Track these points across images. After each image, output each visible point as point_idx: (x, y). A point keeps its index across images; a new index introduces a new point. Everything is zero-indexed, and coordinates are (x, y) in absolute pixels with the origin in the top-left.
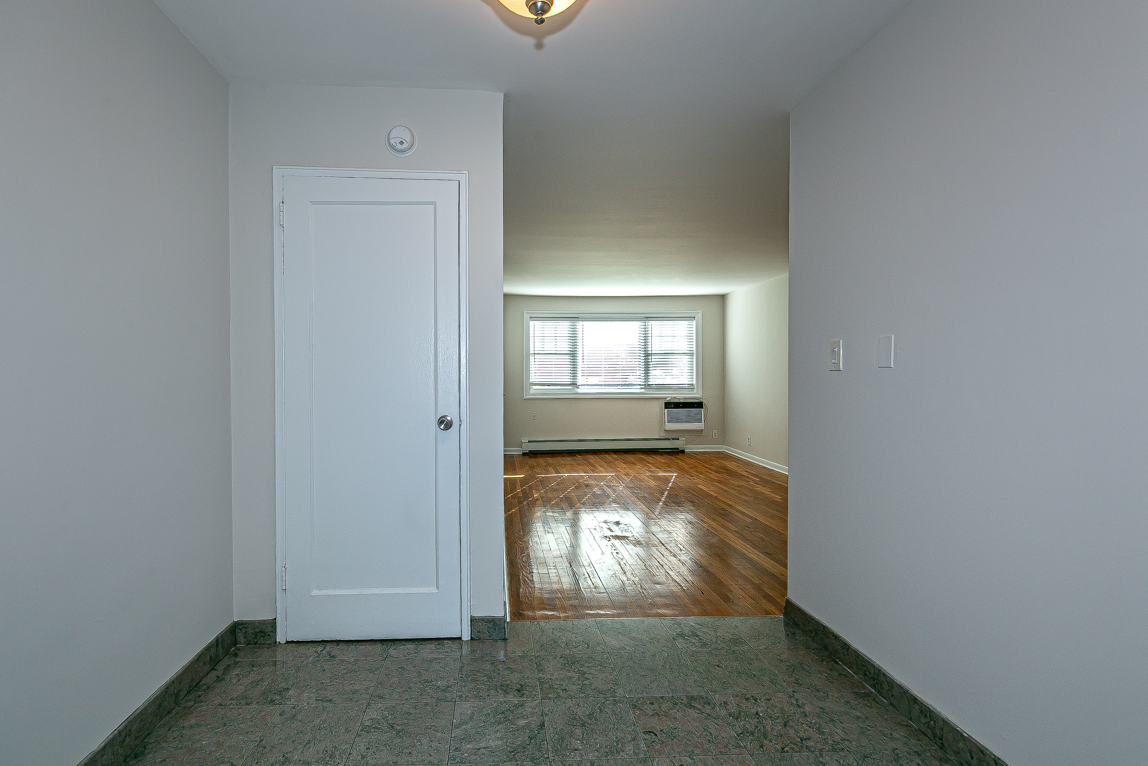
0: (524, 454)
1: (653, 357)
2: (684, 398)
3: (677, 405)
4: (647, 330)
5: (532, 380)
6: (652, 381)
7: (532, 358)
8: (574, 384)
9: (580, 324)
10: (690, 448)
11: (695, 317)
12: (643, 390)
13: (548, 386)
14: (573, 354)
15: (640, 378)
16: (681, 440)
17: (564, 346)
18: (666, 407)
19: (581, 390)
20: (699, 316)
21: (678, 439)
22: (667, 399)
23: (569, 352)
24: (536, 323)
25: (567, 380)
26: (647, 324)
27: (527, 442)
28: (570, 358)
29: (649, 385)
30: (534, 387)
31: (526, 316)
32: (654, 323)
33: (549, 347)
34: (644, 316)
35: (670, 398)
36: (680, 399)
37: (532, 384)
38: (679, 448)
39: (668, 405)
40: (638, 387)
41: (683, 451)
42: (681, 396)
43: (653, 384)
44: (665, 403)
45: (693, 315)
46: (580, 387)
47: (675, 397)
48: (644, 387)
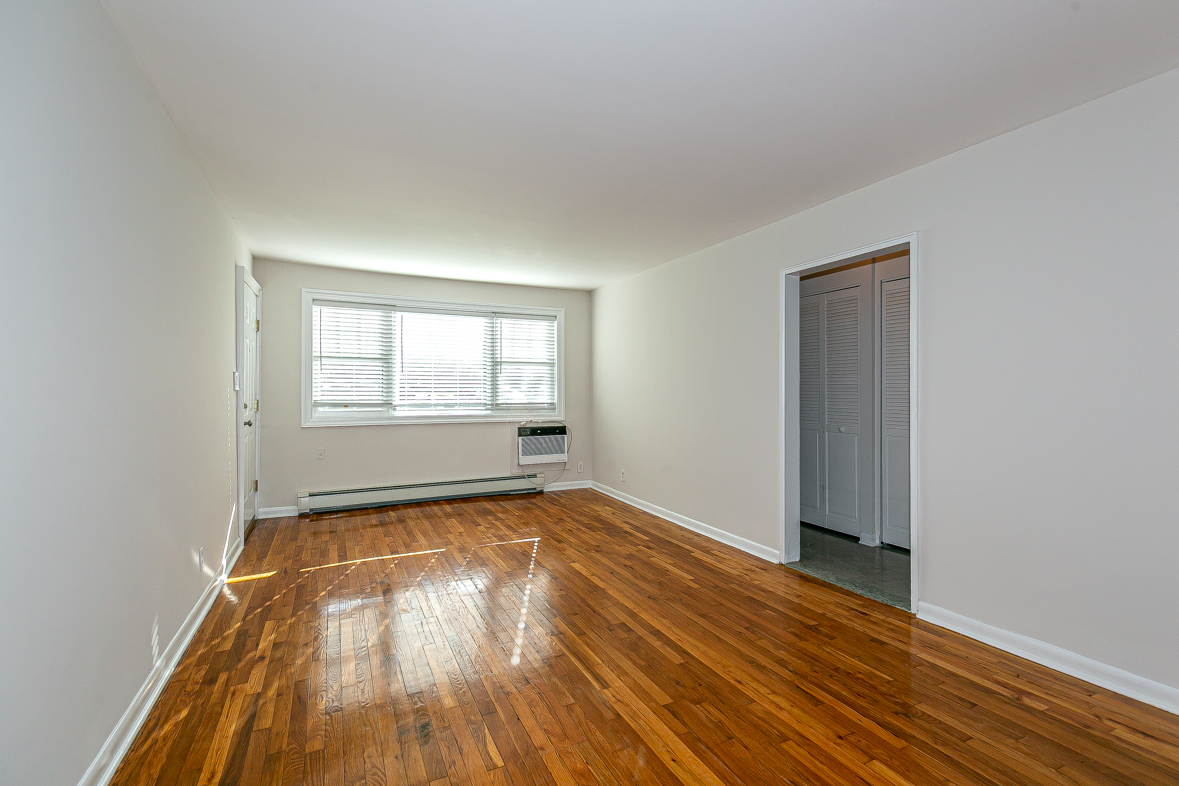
0: (302, 516)
1: (503, 368)
2: (543, 422)
3: (534, 431)
4: (494, 329)
5: (317, 396)
6: (501, 400)
7: (316, 364)
8: (388, 404)
9: (397, 316)
10: (549, 487)
11: (556, 316)
12: (491, 411)
13: (345, 406)
14: (386, 359)
15: (486, 395)
16: (538, 477)
17: (375, 349)
18: (520, 435)
19: (399, 413)
20: (561, 315)
21: (534, 476)
22: (521, 423)
23: (379, 356)
24: (326, 310)
25: (378, 398)
26: (495, 322)
27: (306, 497)
28: (381, 364)
29: (497, 405)
30: (321, 409)
31: (307, 297)
32: (504, 321)
33: (348, 348)
34: (492, 310)
35: (525, 422)
36: (538, 422)
37: (317, 404)
38: (536, 488)
39: (522, 432)
40: (484, 408)
41: (541, 493)
42: (540, 419)
43: (503, 404)
44: (519, 429)
45: (554, 314)
46: (398, 408)
47: (531, 421)
48: (490, 407)
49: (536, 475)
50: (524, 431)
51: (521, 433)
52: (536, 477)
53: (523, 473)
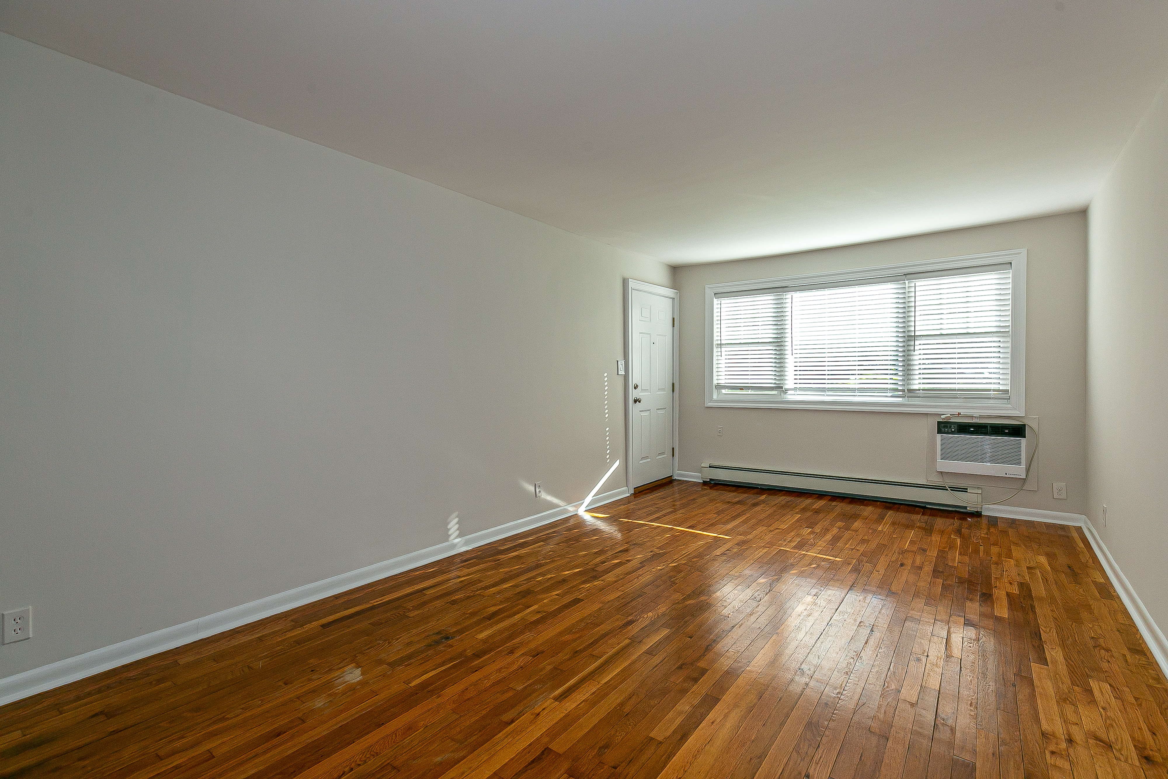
0: (705, 483)
1: (917, 343)
2: (981, 417)
3: (963, 428)
4: (907, 295)
5: (717, 380)
6: (917, 384)
7: (717, 350)
8: (780, 388)
9: (787, 297)
10: (990, 510)
11: (1011, 263)
12: (901, 399)
13: (741, 389)
14: (779, 343)
15: (892, 379)
16: (969, 493)
17: (768, 333)
18: (939, 432)
19: (791, 396)
20: (1020, 259)
21: (965, 490)
22: (942, 416)
23: (772, 340)
24: (725, 301)
25: (769, 380)
26: (907, 285)
27: (708, 467)
28: (774, 348)
29: (910, 391)
30: (721, 391)
31: (709, 292)
32: (919, 283)
33: (744, 334)
34: (902, 271)
35: (949, 415)
36: (972, 417)
37: (719, 387)
38: (967, 507)
39: (944, 427)
40: (891, 394)
41: (977, 515)
42: (976, 412)
43: (919, 390)
44: (939, 423)
45: (1007, 259)
46: (789, 392)
47: (959, 414)
48: (901, 393)
49: (967, 489)
50: (945, 427)
51: (941, 430)
52: (967, 492)
53: (943, 483)
